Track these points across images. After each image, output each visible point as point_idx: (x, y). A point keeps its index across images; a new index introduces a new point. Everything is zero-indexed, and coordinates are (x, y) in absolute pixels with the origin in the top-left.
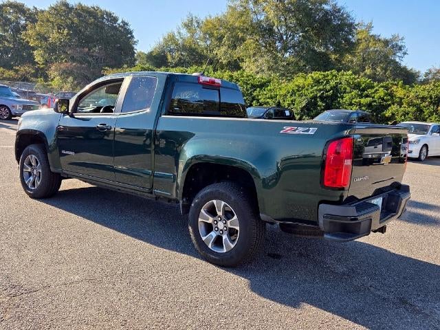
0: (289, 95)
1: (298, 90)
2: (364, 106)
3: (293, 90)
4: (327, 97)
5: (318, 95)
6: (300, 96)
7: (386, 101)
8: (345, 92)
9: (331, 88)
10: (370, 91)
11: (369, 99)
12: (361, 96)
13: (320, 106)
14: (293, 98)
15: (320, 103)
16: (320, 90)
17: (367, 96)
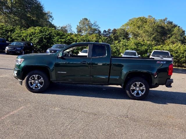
0: (28, 36)
1: (33, 34)
2: (63, 42)
3: (30, 34)
4: (47, 38)
5: (44, 37)
6: (35, 37)
7: (71, 41)
8: (54, 37)
9: (48, 35)
10: (64, 37)
11: (64, 40)
12: (61, 38)
13: (44, 42)
14: (31, 37)
15: (44, 40)
16: (44, 35)
17: (63, 38)
